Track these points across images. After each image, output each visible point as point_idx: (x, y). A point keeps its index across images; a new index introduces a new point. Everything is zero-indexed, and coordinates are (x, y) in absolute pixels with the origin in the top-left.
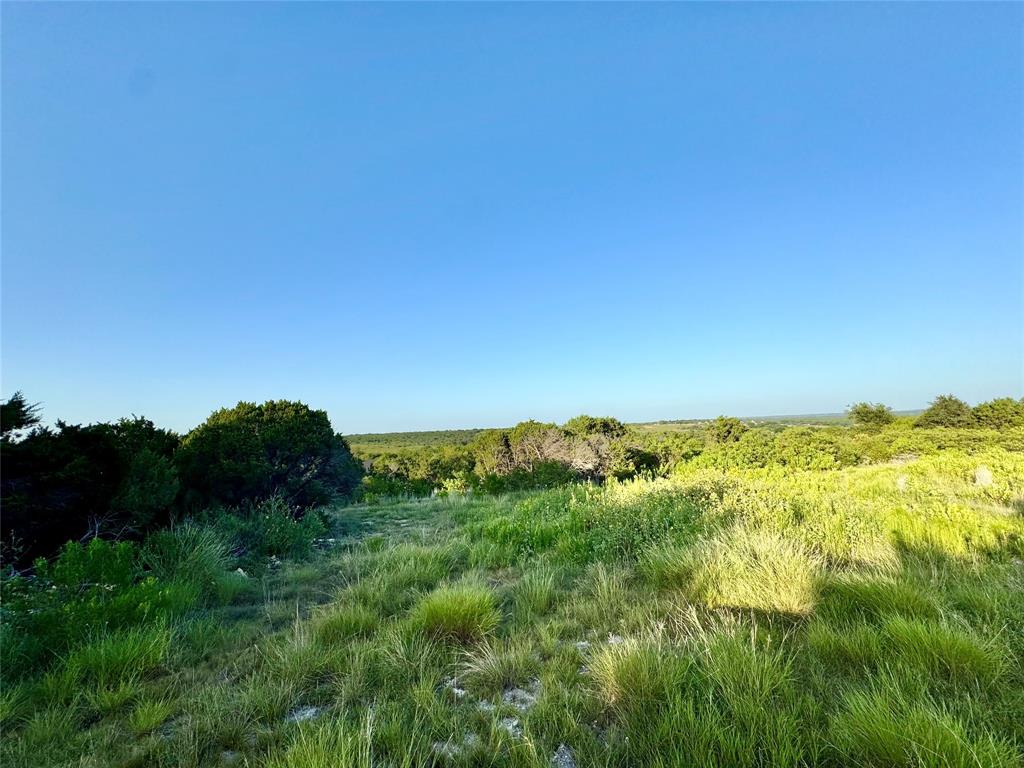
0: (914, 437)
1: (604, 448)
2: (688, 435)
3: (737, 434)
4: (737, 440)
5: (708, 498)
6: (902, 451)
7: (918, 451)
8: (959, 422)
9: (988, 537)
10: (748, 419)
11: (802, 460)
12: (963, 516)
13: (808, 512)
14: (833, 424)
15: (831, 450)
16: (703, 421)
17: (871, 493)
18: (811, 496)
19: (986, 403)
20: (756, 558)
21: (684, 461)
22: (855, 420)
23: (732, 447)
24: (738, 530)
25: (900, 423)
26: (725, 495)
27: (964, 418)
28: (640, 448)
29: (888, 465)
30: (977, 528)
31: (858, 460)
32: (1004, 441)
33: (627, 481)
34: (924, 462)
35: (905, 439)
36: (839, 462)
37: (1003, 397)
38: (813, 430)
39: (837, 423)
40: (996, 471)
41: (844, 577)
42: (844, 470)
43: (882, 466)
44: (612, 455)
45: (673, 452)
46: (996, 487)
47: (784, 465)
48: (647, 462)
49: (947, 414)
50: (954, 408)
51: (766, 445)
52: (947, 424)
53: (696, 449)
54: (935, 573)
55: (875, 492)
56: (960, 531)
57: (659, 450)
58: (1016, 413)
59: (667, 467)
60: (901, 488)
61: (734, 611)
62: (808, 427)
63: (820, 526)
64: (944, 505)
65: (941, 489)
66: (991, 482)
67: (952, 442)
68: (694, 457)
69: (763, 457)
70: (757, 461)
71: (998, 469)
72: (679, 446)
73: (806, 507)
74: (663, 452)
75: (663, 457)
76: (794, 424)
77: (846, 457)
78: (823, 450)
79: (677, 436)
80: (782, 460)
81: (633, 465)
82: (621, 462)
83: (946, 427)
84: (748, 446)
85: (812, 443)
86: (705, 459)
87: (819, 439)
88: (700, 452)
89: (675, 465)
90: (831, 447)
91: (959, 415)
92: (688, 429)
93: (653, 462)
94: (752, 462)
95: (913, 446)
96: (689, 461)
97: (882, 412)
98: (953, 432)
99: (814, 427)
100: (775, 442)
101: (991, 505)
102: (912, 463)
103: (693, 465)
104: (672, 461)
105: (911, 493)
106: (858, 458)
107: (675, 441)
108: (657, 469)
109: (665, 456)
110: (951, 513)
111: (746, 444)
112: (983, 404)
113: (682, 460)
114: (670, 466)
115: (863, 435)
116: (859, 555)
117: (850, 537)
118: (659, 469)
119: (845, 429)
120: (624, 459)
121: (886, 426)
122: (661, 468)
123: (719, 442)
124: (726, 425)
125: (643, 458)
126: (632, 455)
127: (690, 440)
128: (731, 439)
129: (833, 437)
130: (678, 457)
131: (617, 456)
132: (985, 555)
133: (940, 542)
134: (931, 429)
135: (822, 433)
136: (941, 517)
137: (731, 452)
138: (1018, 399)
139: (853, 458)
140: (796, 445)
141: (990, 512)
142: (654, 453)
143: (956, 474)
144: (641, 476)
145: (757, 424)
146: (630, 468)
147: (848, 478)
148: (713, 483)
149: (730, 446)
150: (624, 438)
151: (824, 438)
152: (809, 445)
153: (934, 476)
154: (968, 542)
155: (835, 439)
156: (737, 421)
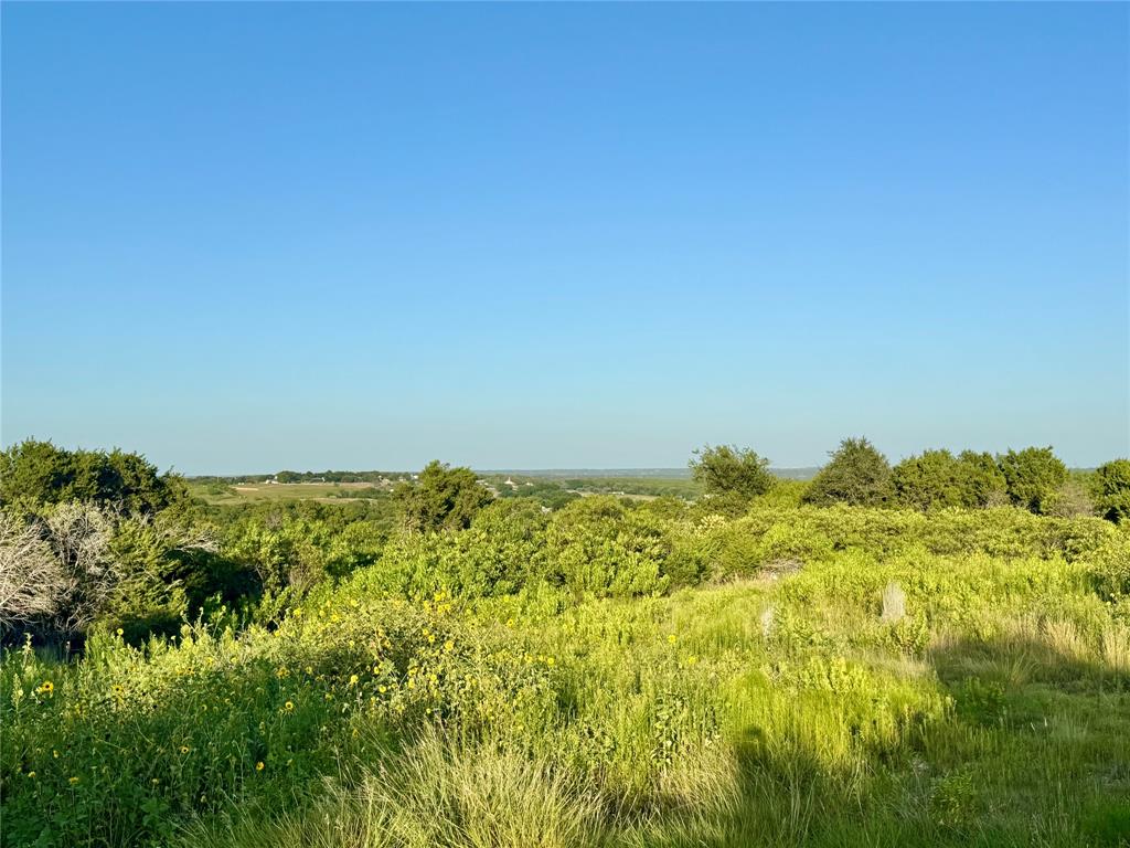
0: (799, 522)
2: (349, 514)
3: (467, 510)
4: (467, 525)
5: (369, 676)
6: (784, 551)
7: (801, 553)
8: (871, 494)
9: (884, 722)
10: (502, 477)
11: (599, 571)
13: (591, 693)
14: (665, 494)
15: (656, 551)
16: (394, 477)
17: (713, 645)
18: (604, 655)
19: (913, 458)
20: (458, 821)
21: (330, 580)
22: (704, 484)
23: (452, 544)
24: (429, 745)
25: (780, 494)
26: (414, 662)
27: (878, 486)
28: (208, 546)
29: (751, 584)
30: (871, 705)
31: (700, 574)
32: (930, 533)
34: (810, 577)
35: (785, 528)
36: (666, 577)
37: (937, 448)
38: (627, 503)
39: (675, 492)
40: (913, 592)
42: (673, 595)
43: (741, 584)
45: (303, 557)
46: (908, 622)
47: (559, 587)
48: (227, 588)
49: (853, 478)
50: (865, 466)
51: (528, 537)
52: (853, 499)
53: (364, 549)
54: (796, 804)
55: (721, 641)
56: (846, 713)
58: (952, 480)
59: (279, 602)
60: (766, 631)
62: (618, 498)
63: (608, 724)
64: (827, 662)
65: (828, 630)
66: (902, 612)
67: (857, 536)
68: (358, 569)
69: (519, 568)
70: (504, 577)
71: (916, 589)
72: (322, 542)
73: (588, 682)
74: (276, 558)
75: (275, 570)
76: (592, 490)
77: (681, 565)
78: (640, 551)
79: (320, 513)
80: (558, 575)
81: (182, 597)
82: (148, 588)
83: (850, 505)
84: (489, 541)
85: (621, 534)
86: (383, 575)
87: (635, 525)
88: (376, 556)
89: (305, 593)
90: (655, 544)
91: (872, 480)
92: (354, 496)
93: (245, 586)
94: (493, 581)
95: (796, 542)
96: (344, 580)
97: (753, 468)
98: (860, 515)
99: (628, 500)
100: (548, 531)
101: (898, 658)
102: (791, 578)
103: (350, 591)
104: (299, 582)
105: (780, 640)
106: (702, 569)
107: (311, 526)
108: (253, 605)
109: (281, 569)
110: (837, 677)
111: (484, 535)
112: (909, 459)
113: (324, 579)
114: (289, 597)
115: (715, 518)
116: (673, 785)
117: (661, 745)
118: (258, 605)
119: (686, 505)
120: (158, 580)
121: (757, 498)
122: (264, 604)
123: (422, 529)
124: (445, 487)
125: (216, 575)
126: (182, 569)
127: (354, 524)
128: (452, 522)
129: (661, 521)
130: (315, 571)
131: (135, 571)
132: (876, 757)
133: (814, 737)
134: (828, 507)
135: (643, 511)
136: (819, 688)
137: (450, 555)
138: (956, 453)
139: (695, 568)
140: (588, 538)
141: (894, 672)
142: (249, 560)
143: (855, 599)
144: (203, 626)
145: (515, 488)
146: (172, 605)
147: (677, 609)
148: (388, 634)
149: (447, 539)
150: (162, 518)
151: (645, 524)
152: (614, 538)
153: (821, 606)
154: (854, 733)
155: (665, 527)
156: (472, 478)
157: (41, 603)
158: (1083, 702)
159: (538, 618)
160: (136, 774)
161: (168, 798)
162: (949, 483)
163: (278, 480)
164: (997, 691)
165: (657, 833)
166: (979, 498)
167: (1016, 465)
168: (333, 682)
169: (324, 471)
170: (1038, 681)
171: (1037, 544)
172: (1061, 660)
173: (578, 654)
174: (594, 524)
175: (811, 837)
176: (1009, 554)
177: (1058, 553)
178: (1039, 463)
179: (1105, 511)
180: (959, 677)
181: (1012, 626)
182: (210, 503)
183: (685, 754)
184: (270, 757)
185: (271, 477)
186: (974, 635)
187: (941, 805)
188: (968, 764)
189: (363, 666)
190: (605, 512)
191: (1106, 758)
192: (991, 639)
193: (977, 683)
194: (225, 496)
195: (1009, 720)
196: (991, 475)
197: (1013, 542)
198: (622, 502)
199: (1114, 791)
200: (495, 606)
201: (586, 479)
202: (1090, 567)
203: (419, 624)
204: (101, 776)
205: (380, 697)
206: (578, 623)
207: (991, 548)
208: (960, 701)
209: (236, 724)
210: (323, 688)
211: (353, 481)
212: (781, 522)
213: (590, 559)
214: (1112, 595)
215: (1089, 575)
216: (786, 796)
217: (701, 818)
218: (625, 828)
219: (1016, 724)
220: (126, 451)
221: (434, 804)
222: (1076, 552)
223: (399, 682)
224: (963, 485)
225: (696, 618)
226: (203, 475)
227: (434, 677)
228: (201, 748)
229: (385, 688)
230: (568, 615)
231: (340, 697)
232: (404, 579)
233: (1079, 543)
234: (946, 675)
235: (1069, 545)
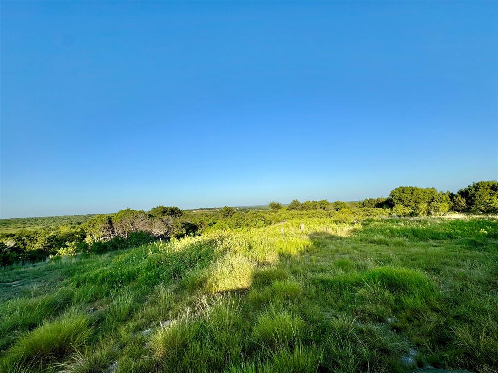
0: (287, 214)
1: (171, 223)
2: (211, 215)
3: (231, 214)
4: (231, 217)
5: (216, 244)
6: (284, 219)
7: (287, 219)
9: (302, 247)
10: (237, 208)
11: (253, 224)
12: (297, 240)
13: (253, 245)
14: (264, 210)
15: (263, 220)
16: (219, 208)
17: (273, 235)
18: (255, 238)
20: (233, 268)
21: (209, 227)
22: (270, 208)
24: (228, 255)
25: (283, 209)
26: (224, 241)
27: (299, 207)
28: (189, 222)
29: (279, 224)
30: (300, 244)
31: (270, 223)
32: (308, 215)
33: (181, 239)
34: (289, 223)
35: (284, 215)
36: (265, 224)
37: (308, 200)
38: (258, 212)
39: (266, 209)
40: (305, 225)
41: (262, 270)
42: (266, 227)
43: (277, 225)
44: (174, 226)
45: (204, 223)
46: (305, 230)
47: (247, 227)
48: (192, 229)
49: (295, 206)
50: (297, 204)
51: (242, 218)
53: (214, 221)
54: (288, 262)
55: (275, 235)
56: (296, 246)
57: (198, 222)
58: (311, 205)
59: (201, 230)
60: (282, 233)
61: (222, 293)
62: (256, 211)
63: (257, 250)
64: (292, 237)
65: (292, 232)
66: (304, 228)
67: (296, 215)
68: (214, 225)
69: (240, 224)
70: (238, 225)
72: (207, 220)
73: (253, 243)
75: (200, 225)
76: (252, 209)
77: (267, 222)
78: (260, 220)
79: (207, 215)
80: (247, 224)
81: (185, 231)
82: (179, 229)
83: (295, 210)
85: (257, 217)
86: (218, 226)
87: (259, 215)
88: (216, 223)
89: (205, 229)
92: (212, 212)
93: (195, 228)
94: (236, 226)
95: (286, 217)
96: (211, 227)
97: (278, 205)
98: (296, 212)
100: (245, 217)
101: (304, 236)
103: (213, 229)
104: (204, 227)
105: (284, 234)
107: (206, 218)
110: (294, 240)
111: (234, 218)
112: (304, 202)
115: (273, 213)
116: (268, 260)
117: (266, 253)
118: (197, 232)
119: (268, 211)
120: (181, 228)
121: (279, 210)
123: (224, 218)
124: (227, 210)
125: (190, 227)
126: (185, 226)
127: (212, 217)
128: (229, 216)
130: (206, 225)
131: (177, 226)
132: (301, 253)
133: (291, 250)
135: (261, 213)
136: (291, 242)
137: (229, 222)
138: (311, 201)
140: (252, 218)
141: (303, 239)
142: (196, 224)
143: (296, 226)
144: (188, 236)
145: (239, 210)
146: (183, 232)
147: (267, 230)
148: (219, 236)
149: (228, 219)
150: (182, 217)
151: (261, 215)
153: (291, 227)
154: (297, 250)
155: (264, 215)
156: (232, 209)
157: (162, 233)
158: (334, 242)
159: (244, 232)
160: (180, 262)
163: (200, 210)
164: (320, 241)
165: (266, 268)
166: (316, 208)
167: (321, 202)
168: (211, 245)
169: (207, 208)
170: (326, 239)
171: (325, 216)
172: (330, 235)
173: (251, 238)
174: (253, 216)
175: (291, 268)
176: (321, 217)
177: (329, 217)
178: (325, 202)
179: (336, 209)
180: (314, 239)
181: (322, 230)
182: (189, 214)
183: (270, 254)
185: (198, 209)
186: (316, 231)
188: (316, 254)
189: (216, 242)
190: (254, 213)
191: (338, 251)
192: (319, 232)
193: (316, 239)
194: (191, 213)
196: (317, 204)
197: (321, 215)
199: (340, 257)
200: (237, 230)
201: (250, 208)
202: (334, 219)
203: (224, 235)
206: (251, 233)
207: (318, 216)
208: (314, 243)
209: (196, 253)
210: (209, 246)
211: (212, 210)
212: (283, 213)
214: (338, 224)
217: (273, 265)
219: (323, 246)
220: (175, 207)
221: (229, 265)
222: (332, 217)
223: (222, 244)
224: (313, 206)
225: (270, 231)
226: (187, 210)
227: (227, 243)
229: (219, 246)
230: (249, 231)
231: (212, 247)
232: (221, 226)
233: (332, 215)
234: (312, 238)
235: (330, 215)
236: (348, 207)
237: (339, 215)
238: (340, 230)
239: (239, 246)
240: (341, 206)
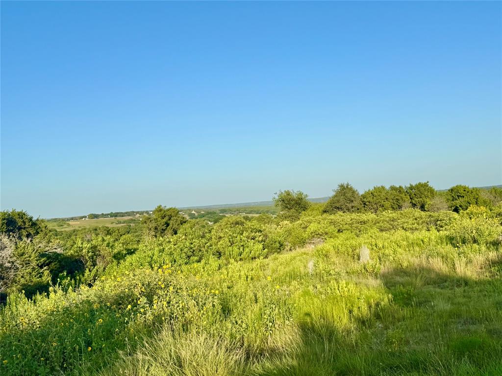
0: (322, 222)
2: (122, 231)
3: (175, 226)
4: (176, 233)
5: (135, 305)
6: (316, 235)
8: (352, 207)
9: (363, 307)
10: (190, 210)
11: (236, 249)
12: (349, 290)
13: (235, 305)
14: (262, 213)
15: (260, 239)
16: (141, 213)
17: (288, 279)
18: (239, 287)
19: (369, 190)
20: (180, 366)
21: (115, 262)
22: (280, 208)
23: (170, 242)
24: (166, 334)
25: (313, 210)
26: (155, 297)
27: (355, 204)
28: (59, 251)
29: (303, 250)
30: (357, 300)
31: (281, 248)
32: (378, 223)
33: (38, 297)
34: (328, 245)
35: (316, 225)
36: (266, 250)
37: (379, 185)
38: (246, 218)
39: (267, 212)
40: (373, 249)
41: (258, 368)
42: (270, 258)
43: (300, 250)
44: (18, 264)
45: (102, 253)
46: (371, 262)
47: (219, 258)
48: (69, 269)
49: (344, 200)
50: (349, 195)
51: (203, 237)
52: (345, 210)
53: (130, 247)
54: (327, 346)
55: (291, 277)
56: (347, 305)
58: (387, 199)
60: (310, 271)
62: (242, 216)
63: (244, 317)
64: (338, 283)
65: (337, 268)
66: (368, 258)
67: (347, 226)
68: (128, 256)
69: (200, 251)
70: (194, 255)
71: (374, 247)
72: (111, 245)
73: (234, 299)
74: (90, 254)
75: (90, 259)
76: (230, 213)
77: (272, 244)
78: (254, 239)
79: (109, 232)
80: (218, 252)
81: (48, 274)
82: (32, 271)
83: (344, 213)
84: (186, 240)
85: (245, 232)
86: (139, 258)
87: (251, 228)
88: (135, 250)
89: (104, 268)
90: (260, 236)
91: (352, 201)
92: (124, 223)
93: (77, 267)
94: (189, 257)
95: (321, 230)
96: (122, 261)
97: (301, 199)
98: (348, 217)
99: (247, 216)
100: (212, 233)
101: (367, 279)
102: (320, 246)
103: (125, 266)
104: (101, 264)
105: (317, 274)
106: (281, 245)
107: (105, 238)
108: (81, 276)
109: (92, 259)
110: (342, 289)
111: (184, 237)
112: (367, 191)
113: (113, 261)
114: (97, 271)
115: (286, 222)
116: (274, 342)
117: (267, 325)
118: (83, 275)
119: (272, 217)
120: (37, 267)
121: (303, 212)
122: (86, 275)
123: (156, 236)
124: (165, 216)
125: (63, 263)
126: (47, 261)
127: (124, 236)
128: (169, 231)
129: (262, 225)
130: (108, 259)
131: (26, 264)
132: (360, 323)
133: (333, 317)
134: (334, 214)
135: (254, 221)
136: (335, 294)
137: (169, 247)
138: (387, 187)
139: (278, 245)
140: (230, 235)
141: (366, 285)
142: (78, 255)
143: (348, 254)
144: (59, 287)
145: (196, 214)
146: (44, 278)
147: (272, 265)
148: (143, 285)
149: (167, 240)
150: (37, 239)
151: (255, 227)
152: (242, 234)
153: (334, 259)
154: (350, 314)
155: (264, 228)
156: (176, 212)
158: (447, 292)
159: (210, 272)
160: (33, 357)
161: (48, 366)
162: (386, 200)
163: (89, 218)
164: (410, 290)
165: (268, 364)
166: (399, 206)
167: (413, 190)
168: (120, 309)
169: (109, 213)
170: (428, 284)
171: (425, 224)
172: (438, 275)
173: (229, 288)
174: (233, 229)
175: (334, 361)
176: (413, 230)
177: (434, 227)
178: (423, 189)
179: (453, 208)
180: (394, 285)
181: (415, 261)
182: (58, 230)
183: (278, 328)
184: (94, 344)
185: (85, 217)
186: (400, 266)
187: (389, 342)
188: (400, 323)
189: (133, 300)
190: (237, 223)
191: (459, 316)
192: (407, 267)
193: (402, 287)
194: (64, 226)
195: (417, 303)
196: (403, 195)
197: (414, 224)
198: (244, 217)
199: (463, 331)
200: (191, 268)
201: (227, 208)
202: (447, 233)
203: (157, 280)
204: (17, 359)
205: (142, 314)
206: (228, 273)
207: (405, 227)
208: (395, 296)
209: (77, 331)
210: (115, 311)
211: (123, 216)
212: (314, 222)
213: (232, 244)
214: (458, 245)
215: (447, 236)
216: (323, 344)
217: (287, 356)
218: (254, 364)
219: (419, 304)
220: (18, 210)
221: (169, 360)
222: (442, 227)
223: (149, 306)
224: (391, 201)
225: (280, 267)
226: (54, 218)
227: (165, 303)
228: (62, 342)
229: (143, 310)
230: (224, 270)
231: (123, 315)
232: (149, 259)
233: (443, 222)
234: (389, 285)
235: (438, 224)
236: (485, 202)
237: (462, 223)
238: (464, 260)
239: (196, 310)
240: (466, 199)
